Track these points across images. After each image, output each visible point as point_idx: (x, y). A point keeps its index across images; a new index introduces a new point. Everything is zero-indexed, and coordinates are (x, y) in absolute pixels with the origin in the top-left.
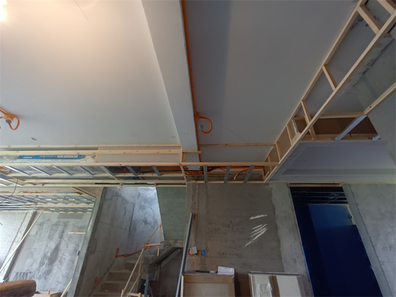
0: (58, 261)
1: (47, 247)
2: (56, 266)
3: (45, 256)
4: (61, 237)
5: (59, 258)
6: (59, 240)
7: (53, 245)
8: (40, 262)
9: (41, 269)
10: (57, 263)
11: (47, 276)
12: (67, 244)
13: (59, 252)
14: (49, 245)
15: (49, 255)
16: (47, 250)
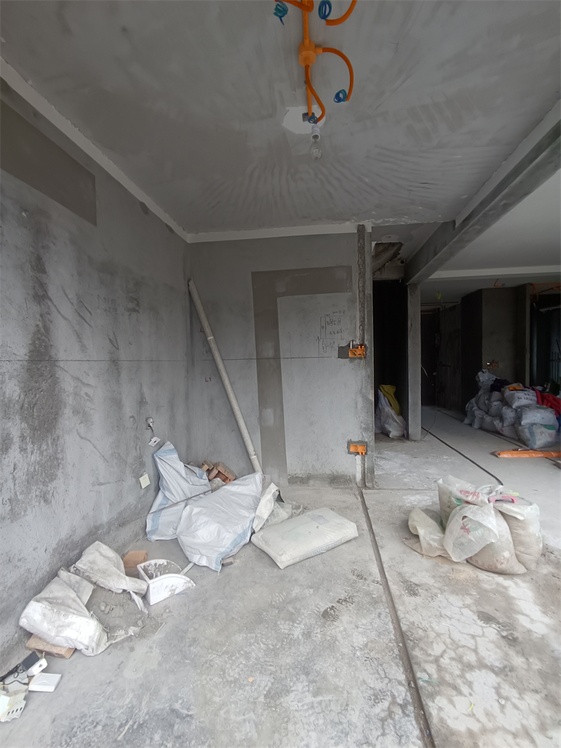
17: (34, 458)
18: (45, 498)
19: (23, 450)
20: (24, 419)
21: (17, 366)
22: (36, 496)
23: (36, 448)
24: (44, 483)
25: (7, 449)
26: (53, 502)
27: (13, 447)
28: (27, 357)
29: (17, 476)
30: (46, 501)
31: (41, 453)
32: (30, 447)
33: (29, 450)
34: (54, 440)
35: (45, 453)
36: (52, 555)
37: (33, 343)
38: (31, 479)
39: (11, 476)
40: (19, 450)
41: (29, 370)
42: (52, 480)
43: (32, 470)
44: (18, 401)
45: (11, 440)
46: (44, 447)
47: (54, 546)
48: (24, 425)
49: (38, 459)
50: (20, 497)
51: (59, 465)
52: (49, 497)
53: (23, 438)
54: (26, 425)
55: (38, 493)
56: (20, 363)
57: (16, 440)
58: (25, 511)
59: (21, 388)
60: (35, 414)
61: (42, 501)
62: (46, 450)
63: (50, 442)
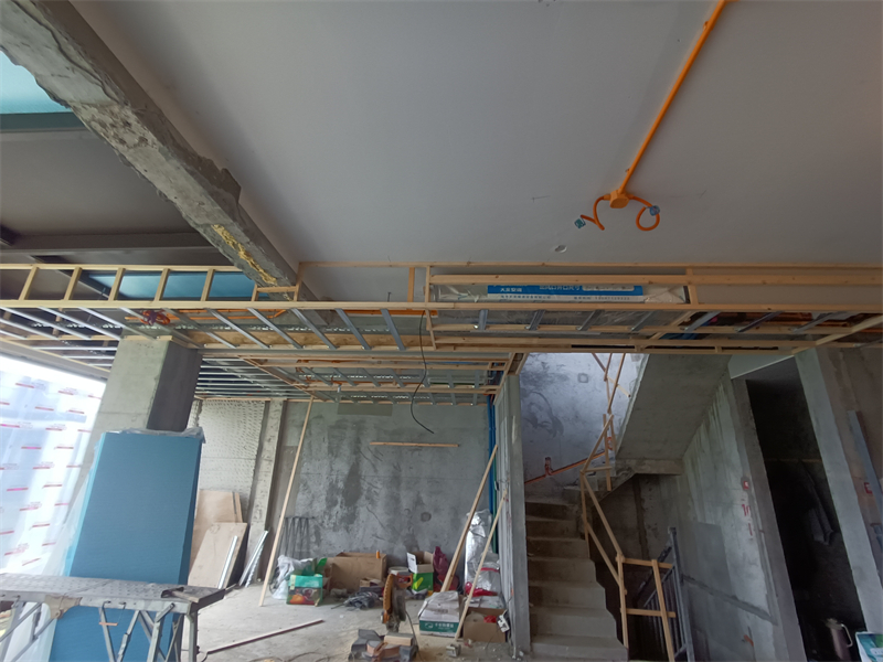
0: (363, 497)
1: (332, 470)
2: (362, 506)
3: (332, 488)
4: (357, 451)
5: (365, 493)
6: (354, 457)
7: (342, 467)
8: (327, 499)
9: (334, 513)
10: (362, 500)
11: (350, 526)
12: (374, 466)
13: (362, 481)
14: (336, 467)
15: (341, 485)
16: (334, 477)
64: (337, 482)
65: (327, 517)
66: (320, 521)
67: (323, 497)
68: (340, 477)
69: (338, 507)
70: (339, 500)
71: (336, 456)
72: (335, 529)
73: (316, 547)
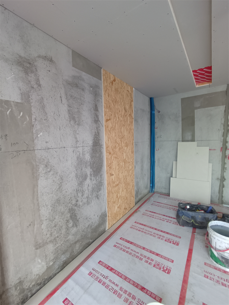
17: (94, 182)
18: (97, 197)
19: (91, 179)
20: (91, 168)
21: (89, 148)
22: (95, 196)
23: (95, 178)
24: (97, 192)
25: (86, 179)
26: (100, 199)
27: (88, 178)
28: (92, 145)
29: (89, 189)
30: (98, 198)
31: (96, 180)
32: (93, 178)
33: (93, 179)
34: (100, 175)
35: (98, 181)
36: (100, 218)
37: (94, 139)
38: (93, 190)
39: (87, 189)
40: (89, 179)
41: (93, 149)
42: (100, 190)
43: (94, 187)
44: (89, 161)
45: (87, 175)
46: (97, 178)
47: (100, 215)
48: (91, 170)
49: (95, 183)
50: (90, 196)
51: (102, 185)
52: (99, 196)
53: (91, 175)
54: (92, 170)
55: (95, 195)
56: (90, 147)
57: (89, 175)
58: (91, 201)
59: (90, 156)
60: (95, 166)
61: (97, 198)
62: (98, 179)
63: (99, 177)
64: (83, 154)
65: (80, 195)
66: (74, 202)
67: (73, 174)
68: (86, 149)
69: (88, 181)
70: (89, 173)
71: (79, 124)
72: (88, 203)
73: (75, 230)
